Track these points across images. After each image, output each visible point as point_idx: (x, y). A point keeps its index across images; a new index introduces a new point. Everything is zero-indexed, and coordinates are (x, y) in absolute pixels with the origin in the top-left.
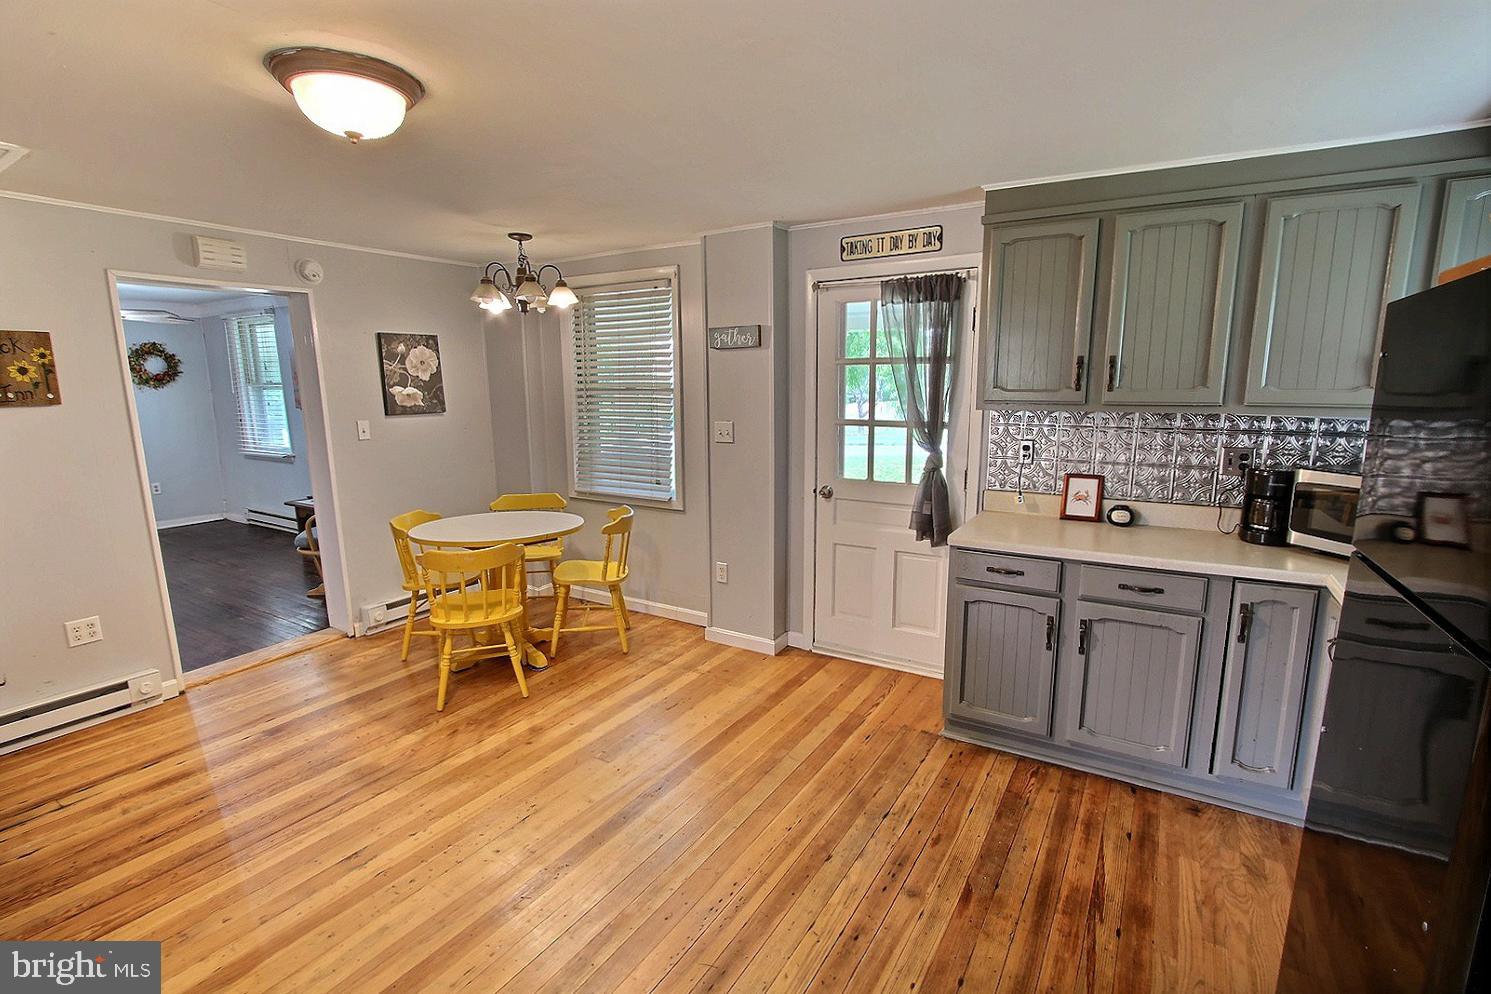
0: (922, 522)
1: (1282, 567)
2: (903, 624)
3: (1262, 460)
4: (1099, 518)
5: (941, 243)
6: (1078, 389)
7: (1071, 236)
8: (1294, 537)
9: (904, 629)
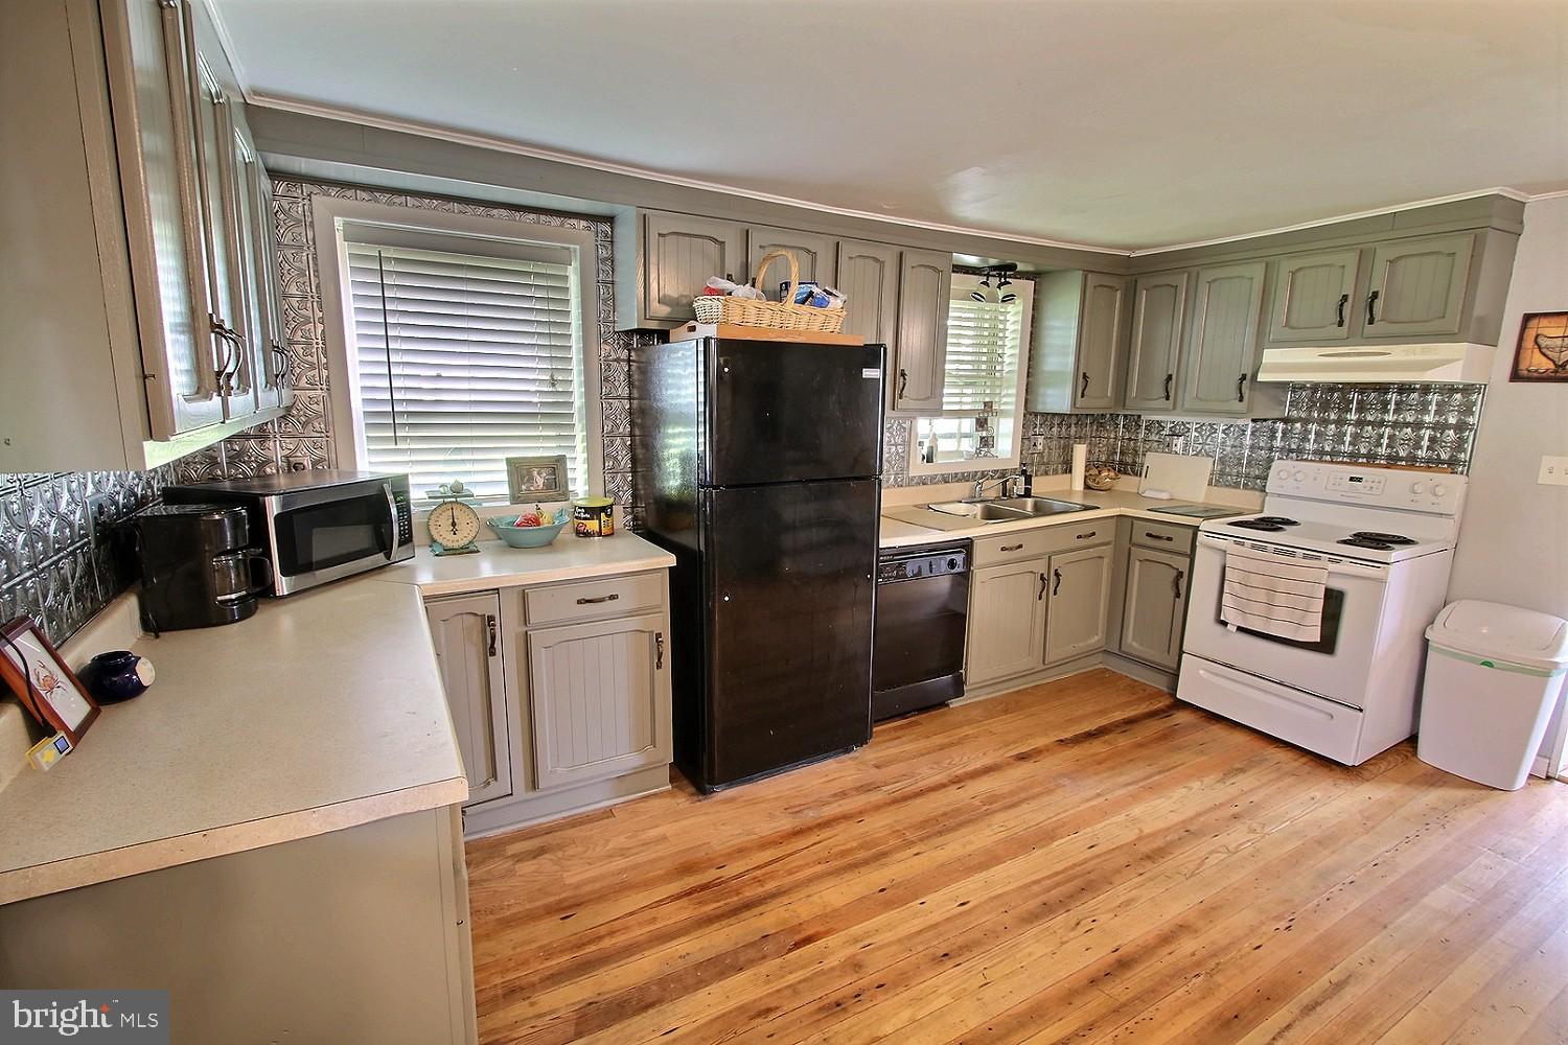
8: (283, 584)
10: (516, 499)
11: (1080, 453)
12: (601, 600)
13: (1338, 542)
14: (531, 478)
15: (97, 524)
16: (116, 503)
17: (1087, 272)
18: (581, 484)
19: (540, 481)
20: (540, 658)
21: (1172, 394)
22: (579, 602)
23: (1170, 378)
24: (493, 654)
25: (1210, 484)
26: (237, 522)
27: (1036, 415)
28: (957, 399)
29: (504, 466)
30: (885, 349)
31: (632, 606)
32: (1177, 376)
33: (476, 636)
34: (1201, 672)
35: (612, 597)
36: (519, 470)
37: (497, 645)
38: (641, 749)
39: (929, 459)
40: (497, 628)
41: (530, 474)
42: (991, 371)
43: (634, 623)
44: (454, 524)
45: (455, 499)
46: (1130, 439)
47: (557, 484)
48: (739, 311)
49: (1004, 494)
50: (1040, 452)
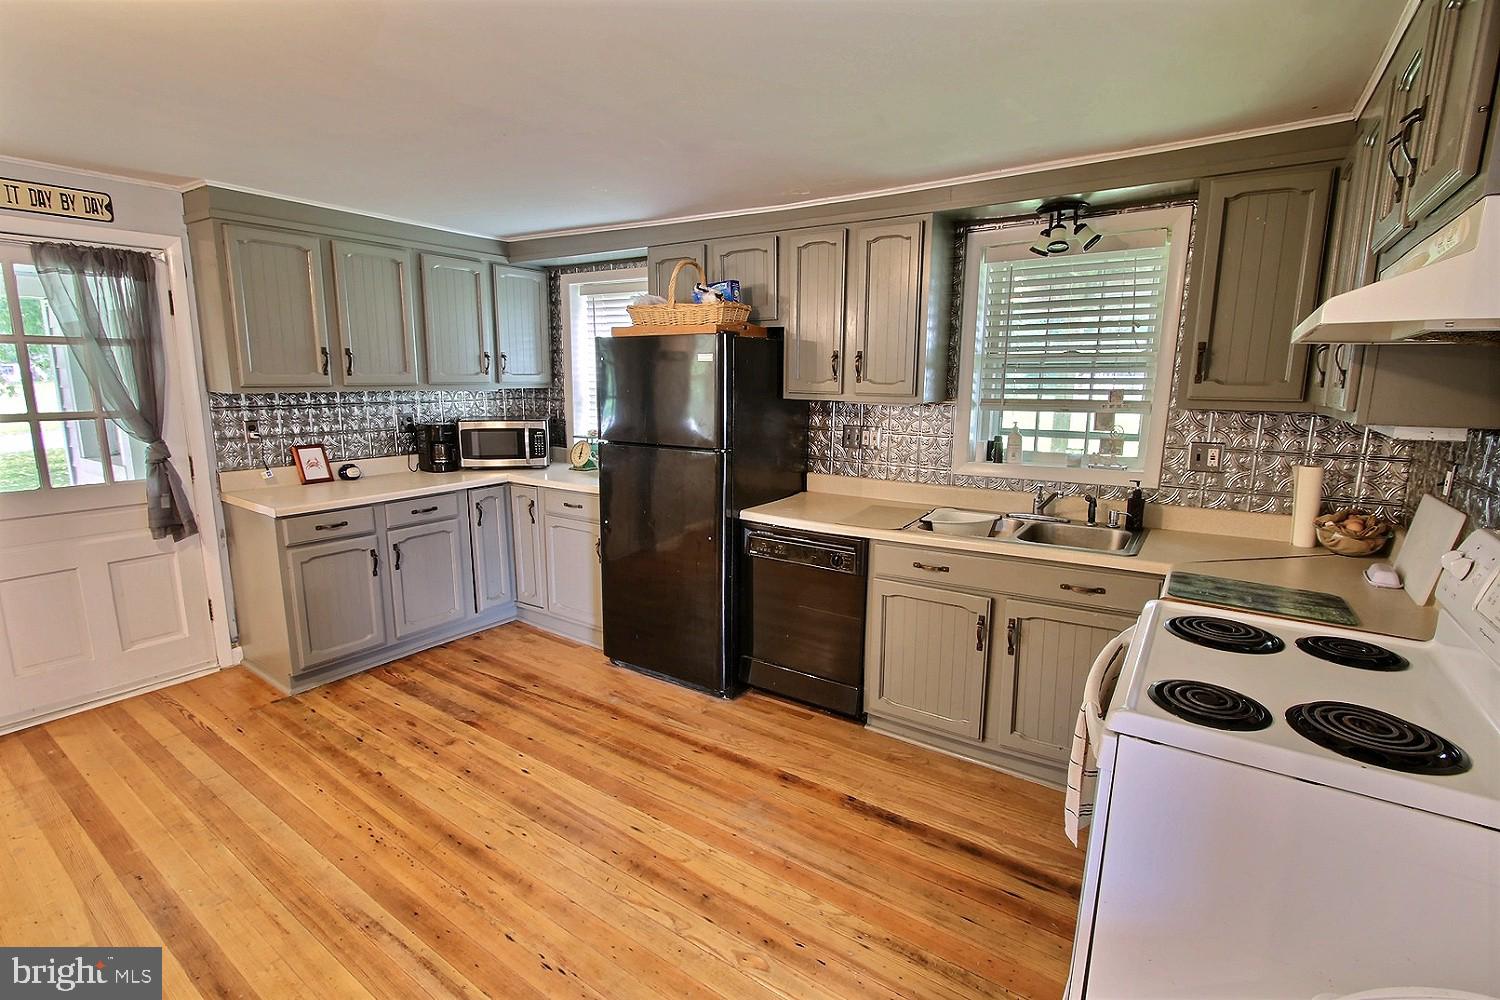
0: (163, 518)
1: (461, 481)
2: (133, 643)
3: (419, 419)
4: (331, 479)
5: (112, 214)
6: (326, 374)
7: (299, 248)
8: (464, 462)
9: (135, 648)
11: (1307, 481)
12: (575, 507)
20: (550, 533)
22: (565, 505)
24: (534, 522)
27: (1205, 412)
31: (585, 516)
35: (580, 507)
37: (535, 518)
40: (536, 509)
43: (589, 527)
44: (581, 453)
45: (586, 441)
49: (1092, 519)
50: (1218, 472)
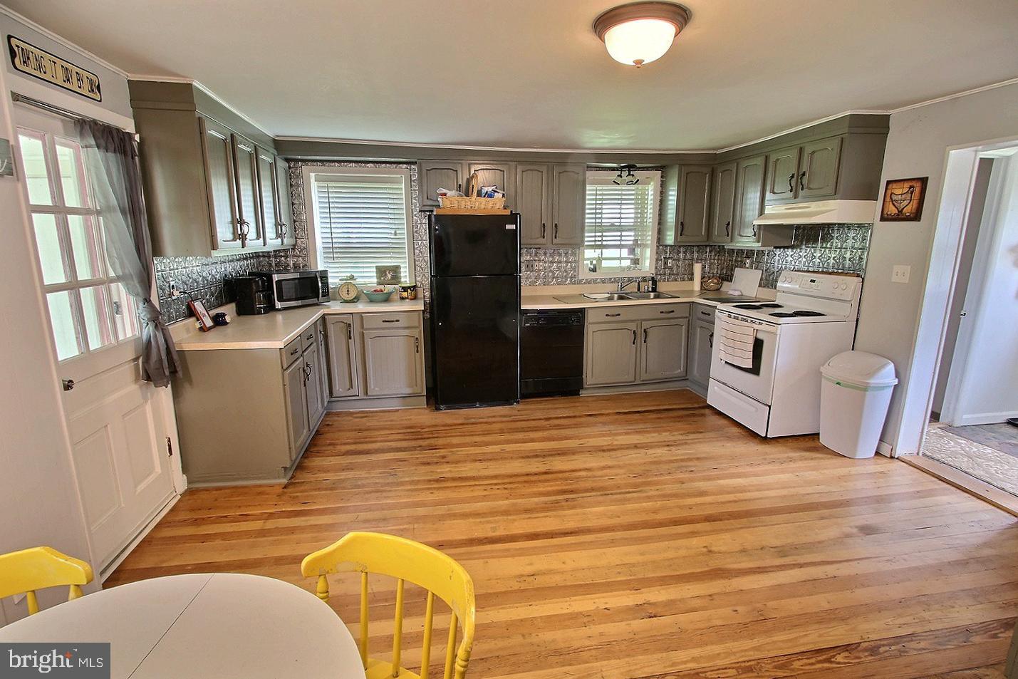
5: (100, 95)
8: (278, 305)
10: (379, 283)
11: (697, 268)
12: (393, 321)
13: (770, 315)
14: (386, 274)
15: (224, 279)
16: (232, 275)
17: (681, 165)
18: (406, 278)
19: (389, 276)
20: (368, 343)
21: (730, 233)
22: (383, 321)
23: (728, 224)
24: (350, 338)
25: (760, 286)
26: (263, 282)
27: (666, 246)
28: (593, 239)
29: (374, 270)
30: (520, 216)
31: (403, 325)
32: (733, 223)
33: (344, 331)
34: (716, 388)
35: (398, 321)
36: (381, 271)
37: (352, 335)
38: (410, 386)
39: (594, 270)
40: (352, 329)
41: (385, 271)
42: (642, 222)
43: (406, 332)
44: (348, 291)
45: (349, 282)
46: (730, 260)
47: (396, 279)
48: (449, 202)
49: (639, 290)
50: (671, 268)
